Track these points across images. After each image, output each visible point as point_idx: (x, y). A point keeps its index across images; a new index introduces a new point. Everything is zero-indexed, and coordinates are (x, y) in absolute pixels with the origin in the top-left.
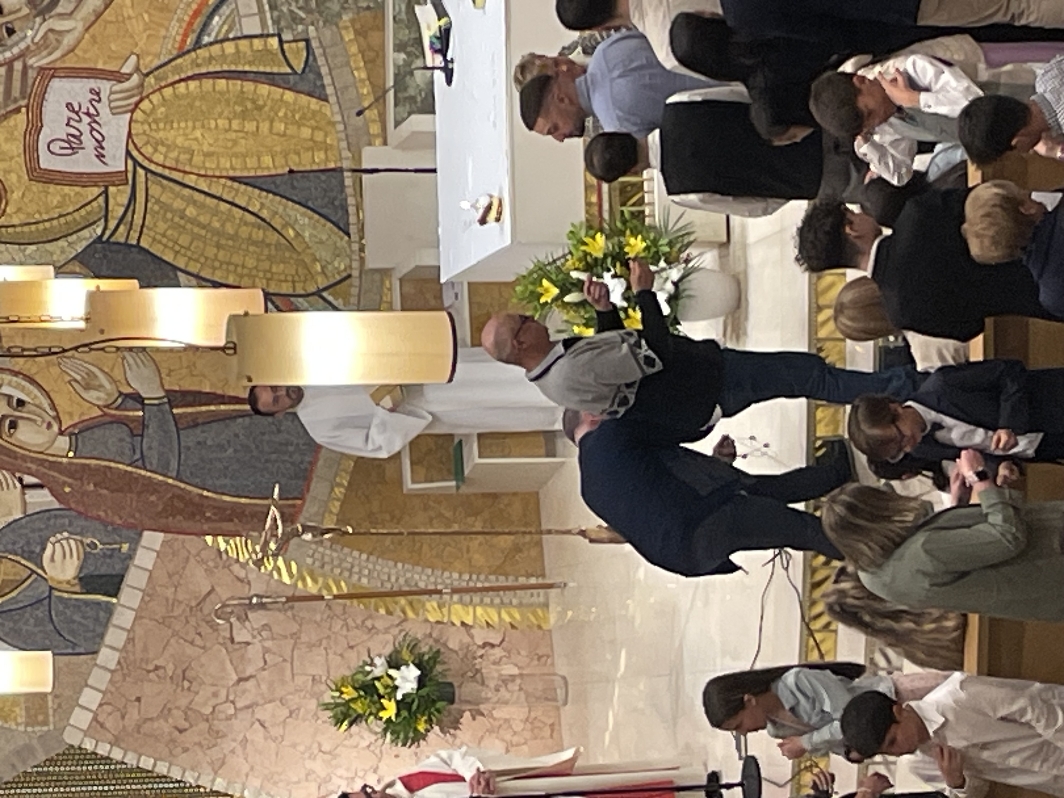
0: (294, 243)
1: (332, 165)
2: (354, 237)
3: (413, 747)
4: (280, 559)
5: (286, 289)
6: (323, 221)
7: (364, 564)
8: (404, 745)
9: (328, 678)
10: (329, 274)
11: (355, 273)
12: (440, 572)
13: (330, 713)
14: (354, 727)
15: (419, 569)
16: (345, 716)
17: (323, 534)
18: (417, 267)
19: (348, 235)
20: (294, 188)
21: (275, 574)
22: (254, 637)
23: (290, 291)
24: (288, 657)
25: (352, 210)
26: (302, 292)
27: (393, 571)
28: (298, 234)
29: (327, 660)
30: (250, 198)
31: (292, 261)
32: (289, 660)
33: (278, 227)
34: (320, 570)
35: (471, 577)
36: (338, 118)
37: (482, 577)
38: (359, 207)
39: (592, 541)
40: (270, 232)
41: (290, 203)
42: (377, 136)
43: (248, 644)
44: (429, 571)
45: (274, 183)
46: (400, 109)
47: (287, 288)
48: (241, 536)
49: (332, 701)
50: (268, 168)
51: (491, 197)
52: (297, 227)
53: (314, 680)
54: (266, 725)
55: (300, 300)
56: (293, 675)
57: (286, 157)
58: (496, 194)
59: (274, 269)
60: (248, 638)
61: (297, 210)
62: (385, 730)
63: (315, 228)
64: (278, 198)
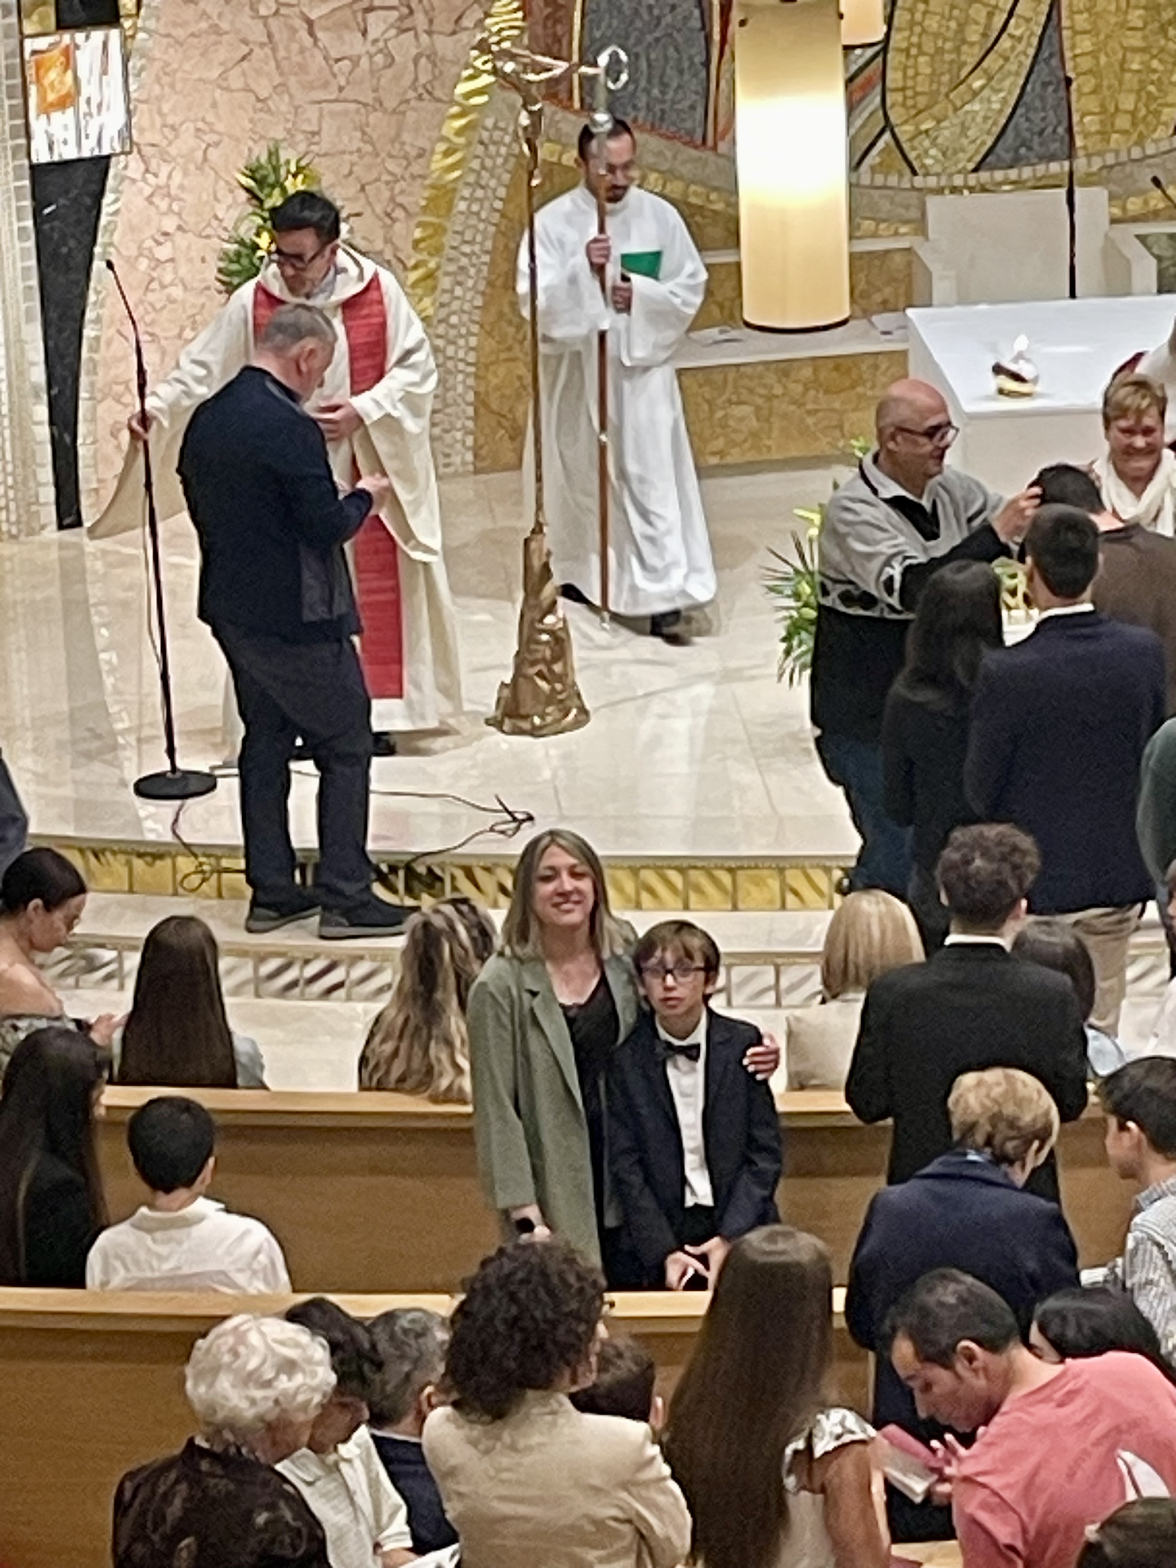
0: (962, 87)
1: (1079, 142)
2: (972, 180)
3: (218, 284)
4: (492, 79)
5: (894, 78)
6: (996, 130)
7: (486, 204)
8: (220, 271)
9: (318, 155)
10: (916, 143)
11: (918, 181)
12: (477, 318)
13: (264, 159)
14: (244, 195)
15: (482, 286)
16: (260, 182)
17: (529, 142)
18: (928, 274)
19: (976, 170)
20: (1045, 85)
21: (470, 71)
22: (375, 41)
23: (889, 84)
24: (347, 94)
25: (1013, 174)
26: (889, 102)
27: (477, 248)
28: (975, 94)
29: (343, 152)
30: (1028, 20)
31: (935, 86)
32: (343, 95)
33: (985, 64)
34: (477, 138)
35: (469, 364)
36: (1150, 151)
37: (471, 381)
38: (1018, 184)
39: (527, 542)
40: (978, 52)
41: (1021, 82)
42: (1124, 209)
43: (364, 33)
44: (479, 302)
45: (1051, 55)
46: (1164, 241)
47: (895, 80)
48: (524, 19)
49: (282, 161)
50: (1073, 47)
51: (1035, 381)
52: (986, 93)
53: (314, 134)
54: (245, 64)
55: (878, 100)
56: (320, 102)
57: (1090, 72)
58: (1038, 389)
59: (922, 59)
60: (372, 35)
61: (1010, 93)
62: (242, 243)
63: (986, 118)
64: (1028, 62)
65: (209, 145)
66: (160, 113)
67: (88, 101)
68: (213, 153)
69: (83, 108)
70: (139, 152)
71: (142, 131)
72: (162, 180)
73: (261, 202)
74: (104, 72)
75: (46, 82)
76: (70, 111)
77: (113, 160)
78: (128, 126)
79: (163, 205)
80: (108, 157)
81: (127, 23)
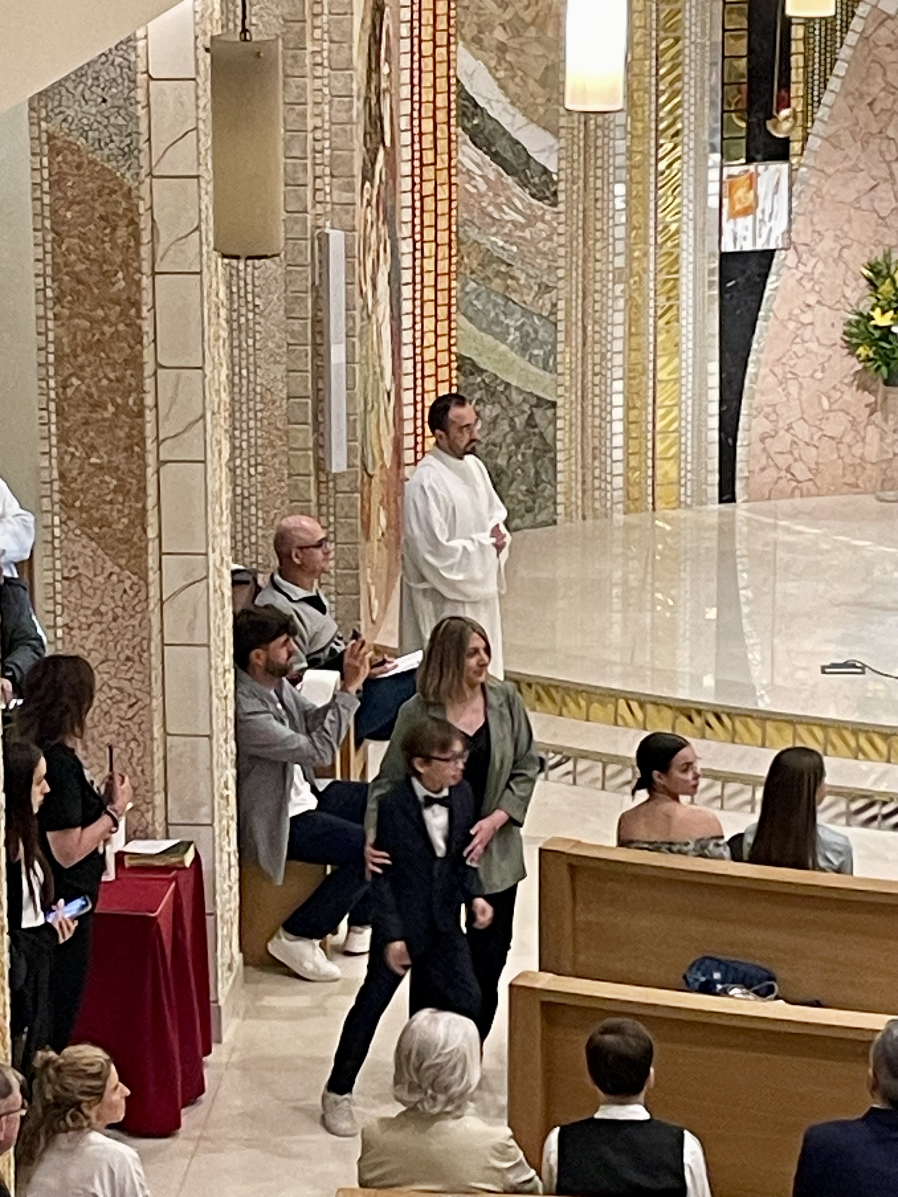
3: (841, 342)
8: (845, 333)
13: (880, 259)
14: (864, 282)
16: (878, 274)
49: (893, 260)
54: (872, 192)
62: (861, 314)
65: (843, 247)
66: (812, 223)
67: (763, 212)
68: (846, 253)
69: (759, 215)
70: (796, 249)
71: (798, 233)
72: (809, 269)
73: (876, 288)
74: (776, 192)
75: (736, 197)
76: (750, 218)
77: (777, 253)
78: (789, 231)
79: (808, 285)
80: (773, 251)
81: (794, 160)
